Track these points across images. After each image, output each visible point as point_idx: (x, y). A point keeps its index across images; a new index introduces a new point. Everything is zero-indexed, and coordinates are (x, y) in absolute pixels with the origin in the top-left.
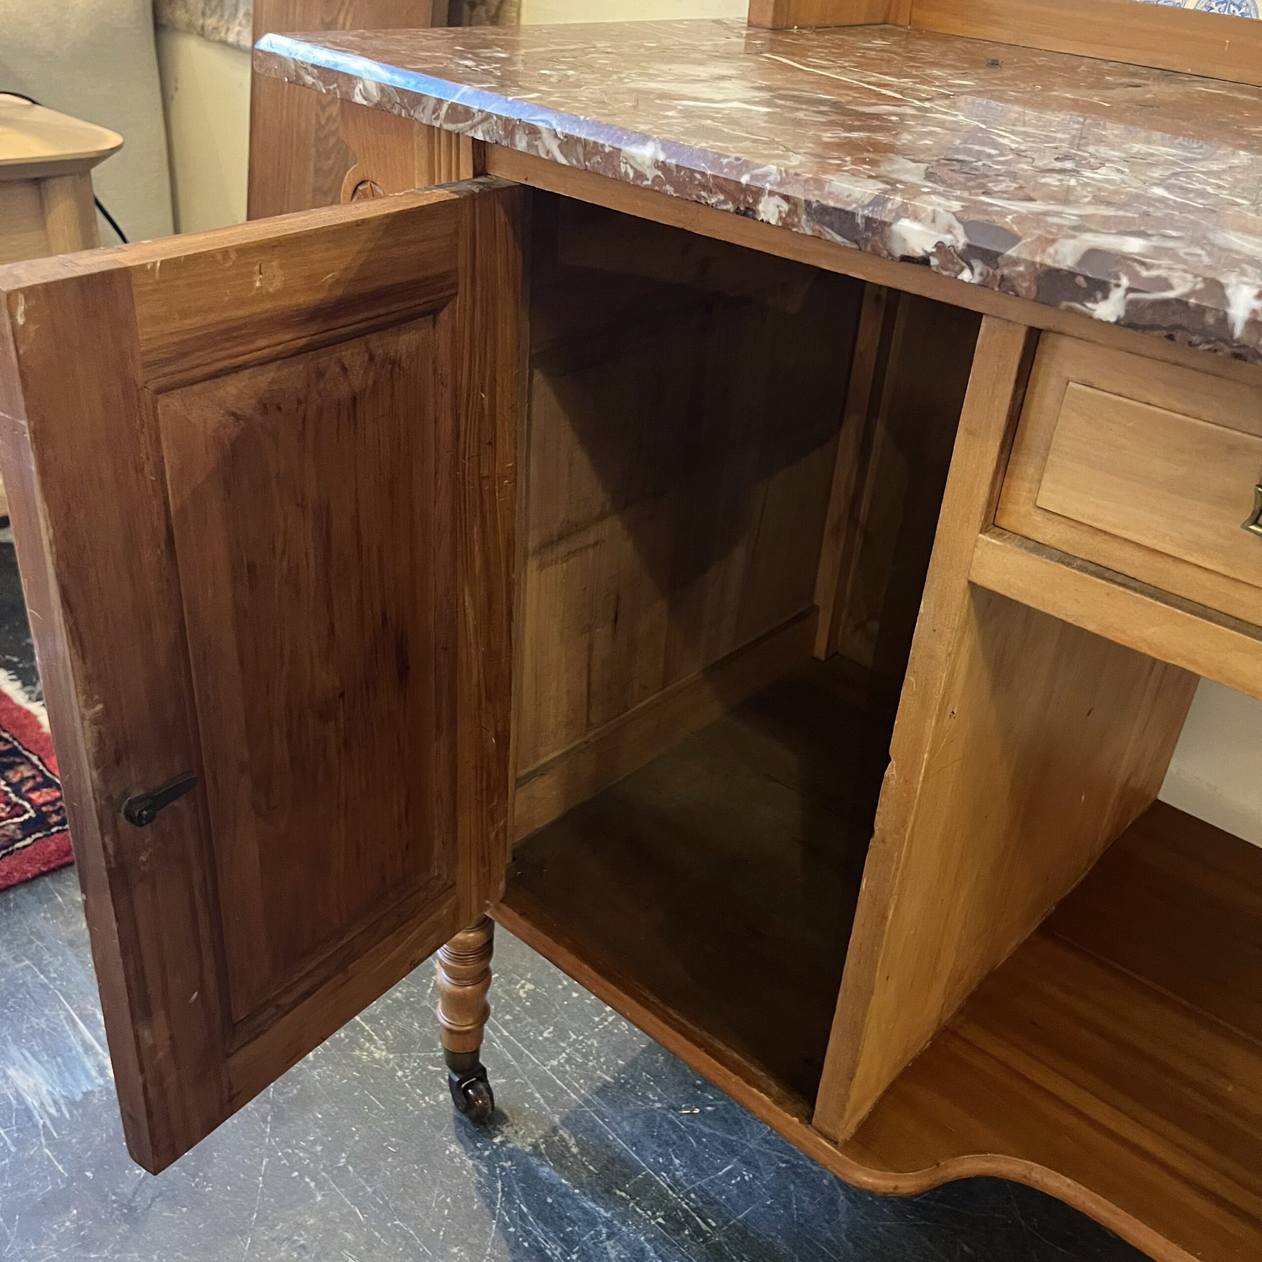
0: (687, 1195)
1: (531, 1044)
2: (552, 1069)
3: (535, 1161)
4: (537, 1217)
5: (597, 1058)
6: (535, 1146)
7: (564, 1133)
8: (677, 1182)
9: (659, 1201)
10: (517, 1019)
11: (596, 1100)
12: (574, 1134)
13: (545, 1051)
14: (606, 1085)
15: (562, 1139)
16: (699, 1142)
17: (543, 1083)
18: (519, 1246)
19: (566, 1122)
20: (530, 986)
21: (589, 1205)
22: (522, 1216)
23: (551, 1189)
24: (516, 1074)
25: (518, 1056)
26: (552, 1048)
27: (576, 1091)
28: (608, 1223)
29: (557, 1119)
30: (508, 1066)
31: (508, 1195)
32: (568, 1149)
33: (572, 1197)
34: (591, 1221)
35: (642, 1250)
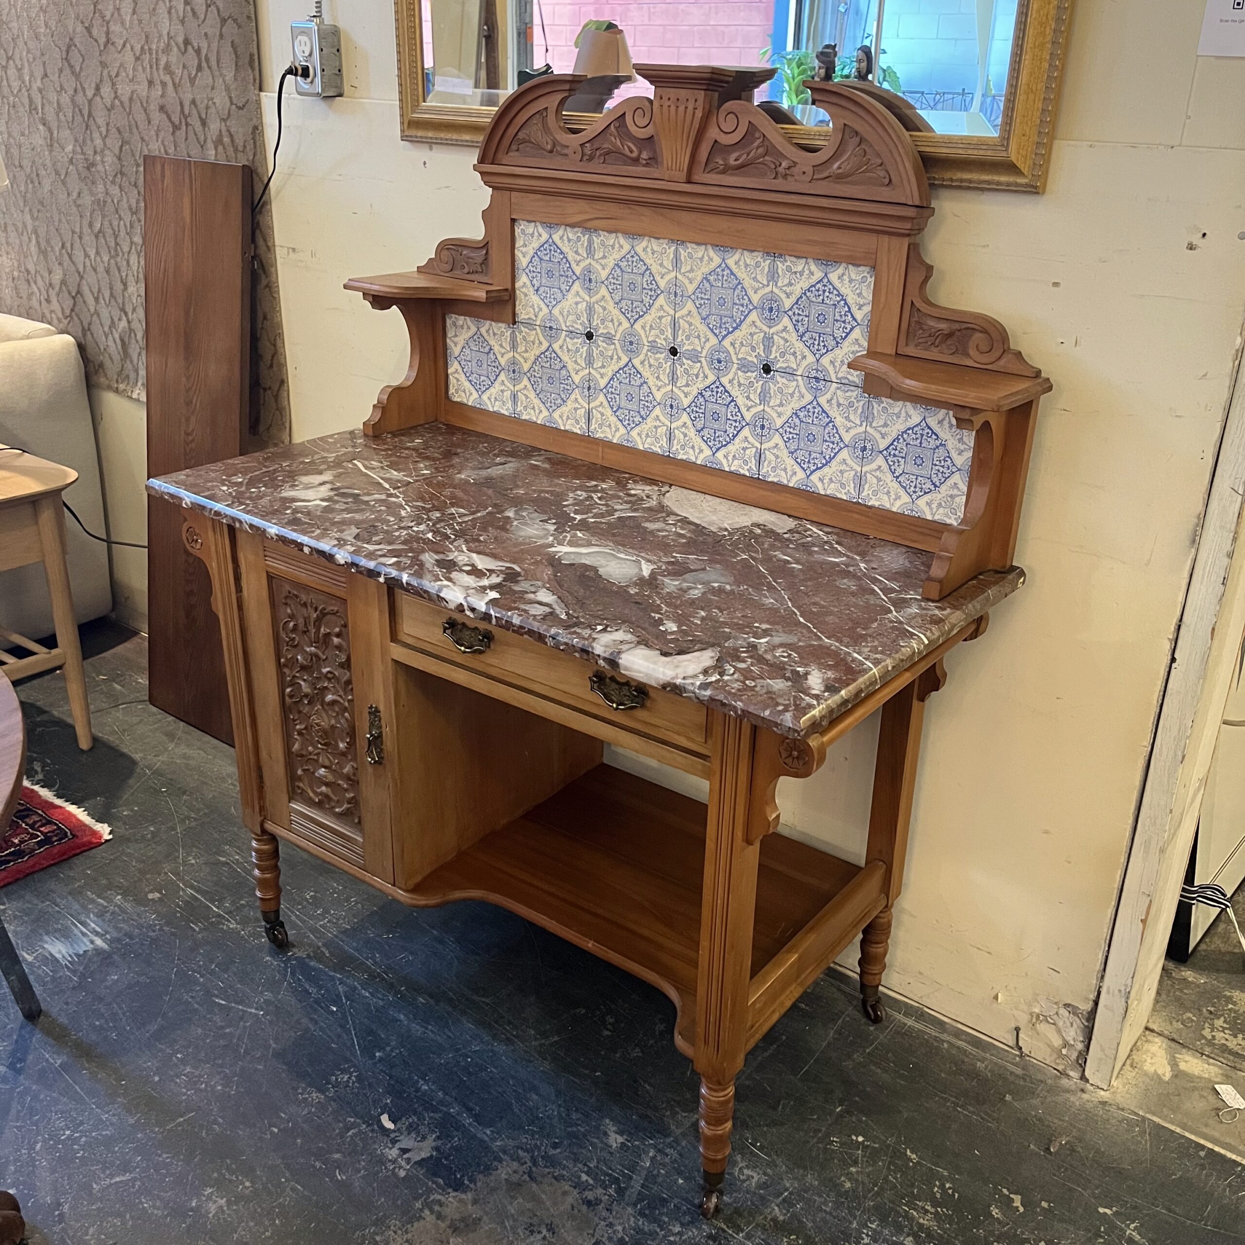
0: (381, 967)
1: (312, 917)
2: (320, 926)
3: (307, 960)
4: (306, 979)
5: (344, 919)
6: (308, 955)
7: (323, 949)
8: (376, 962)
9: (367, 970)
10: (304, 907)
11: (341, 936)
12: (328, 949)
13: (318, 918)
14: (347, 929)
15: (322, 951)
16: (390, 947)
17: (314, 931)
18: (296, 990)
19: (324, 945)
20: (312, 894)
21: (332, 974)
22: (299, 980)
23: (314, 969)
24: (301, 928)
25: (303, 922)
26: (321, 917)
27: (331, 933)
28: (339, 979)
29: (320, 944)
30: (298, 925)
31: (293, 974)
32: (324, 954)
33: (325, 972)
34: (333, 979)
35: (355, 988)
